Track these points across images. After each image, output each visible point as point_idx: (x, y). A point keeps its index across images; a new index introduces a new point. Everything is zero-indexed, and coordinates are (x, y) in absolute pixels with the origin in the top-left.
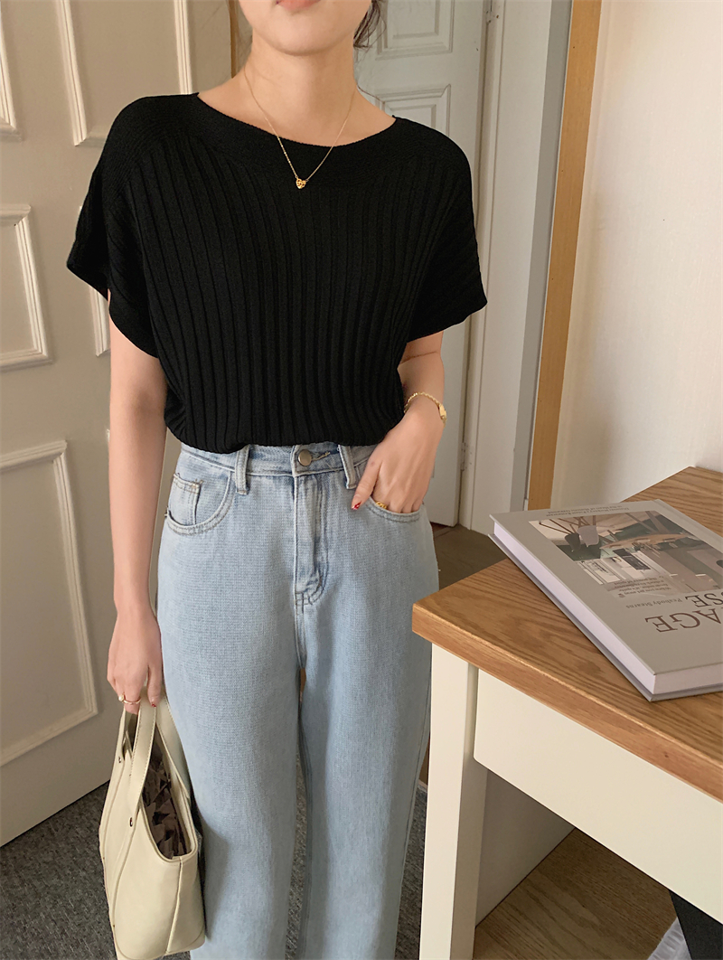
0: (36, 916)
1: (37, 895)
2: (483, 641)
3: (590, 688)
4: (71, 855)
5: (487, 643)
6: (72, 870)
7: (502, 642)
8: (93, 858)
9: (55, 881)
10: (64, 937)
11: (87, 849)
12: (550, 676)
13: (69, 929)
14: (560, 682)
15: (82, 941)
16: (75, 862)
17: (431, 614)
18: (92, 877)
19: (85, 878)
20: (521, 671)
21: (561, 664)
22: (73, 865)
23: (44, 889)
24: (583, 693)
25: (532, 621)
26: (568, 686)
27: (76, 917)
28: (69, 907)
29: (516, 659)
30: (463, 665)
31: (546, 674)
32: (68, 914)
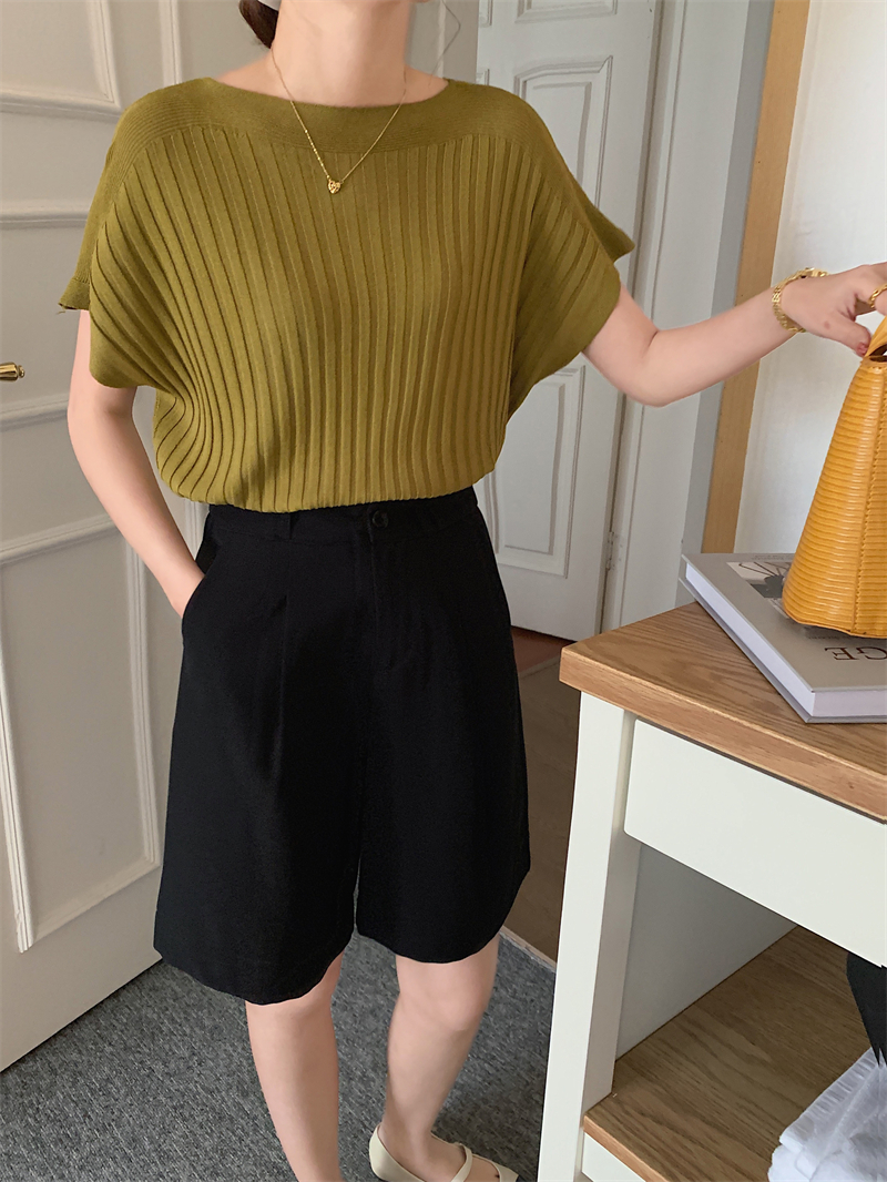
0: (51, 1095)
1: (53, 1071)
2: (643, 682)
3: (766, 724)
4: (94, 1027)
5: (648, 683)
6: (95, 1044)
7: (665, 682)
8: (122, 1031)
9: (75, 1056)
10: (87, 1121)
11: (114, 1022)
12: (720, 713)
13: (93, 1111)
14: (732, 718)
15: (110, 1125)
16: (100, 1035)
17: (582, 658)
18: (121, 1053)
19: (112, 1053)
20: (687, 710)
21: (734, 702)
22: (99, 1040)
23: (60, 1066)
24: (758, 728)
25: (701, 665)
26: (741, 721)
27: (102, 1098)
28: (93, 1087)
29: (681, 697)
30: (616, 713)
31: (716, 711)
32: (92, 1095)
